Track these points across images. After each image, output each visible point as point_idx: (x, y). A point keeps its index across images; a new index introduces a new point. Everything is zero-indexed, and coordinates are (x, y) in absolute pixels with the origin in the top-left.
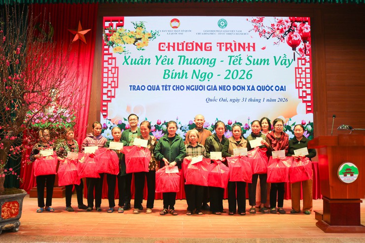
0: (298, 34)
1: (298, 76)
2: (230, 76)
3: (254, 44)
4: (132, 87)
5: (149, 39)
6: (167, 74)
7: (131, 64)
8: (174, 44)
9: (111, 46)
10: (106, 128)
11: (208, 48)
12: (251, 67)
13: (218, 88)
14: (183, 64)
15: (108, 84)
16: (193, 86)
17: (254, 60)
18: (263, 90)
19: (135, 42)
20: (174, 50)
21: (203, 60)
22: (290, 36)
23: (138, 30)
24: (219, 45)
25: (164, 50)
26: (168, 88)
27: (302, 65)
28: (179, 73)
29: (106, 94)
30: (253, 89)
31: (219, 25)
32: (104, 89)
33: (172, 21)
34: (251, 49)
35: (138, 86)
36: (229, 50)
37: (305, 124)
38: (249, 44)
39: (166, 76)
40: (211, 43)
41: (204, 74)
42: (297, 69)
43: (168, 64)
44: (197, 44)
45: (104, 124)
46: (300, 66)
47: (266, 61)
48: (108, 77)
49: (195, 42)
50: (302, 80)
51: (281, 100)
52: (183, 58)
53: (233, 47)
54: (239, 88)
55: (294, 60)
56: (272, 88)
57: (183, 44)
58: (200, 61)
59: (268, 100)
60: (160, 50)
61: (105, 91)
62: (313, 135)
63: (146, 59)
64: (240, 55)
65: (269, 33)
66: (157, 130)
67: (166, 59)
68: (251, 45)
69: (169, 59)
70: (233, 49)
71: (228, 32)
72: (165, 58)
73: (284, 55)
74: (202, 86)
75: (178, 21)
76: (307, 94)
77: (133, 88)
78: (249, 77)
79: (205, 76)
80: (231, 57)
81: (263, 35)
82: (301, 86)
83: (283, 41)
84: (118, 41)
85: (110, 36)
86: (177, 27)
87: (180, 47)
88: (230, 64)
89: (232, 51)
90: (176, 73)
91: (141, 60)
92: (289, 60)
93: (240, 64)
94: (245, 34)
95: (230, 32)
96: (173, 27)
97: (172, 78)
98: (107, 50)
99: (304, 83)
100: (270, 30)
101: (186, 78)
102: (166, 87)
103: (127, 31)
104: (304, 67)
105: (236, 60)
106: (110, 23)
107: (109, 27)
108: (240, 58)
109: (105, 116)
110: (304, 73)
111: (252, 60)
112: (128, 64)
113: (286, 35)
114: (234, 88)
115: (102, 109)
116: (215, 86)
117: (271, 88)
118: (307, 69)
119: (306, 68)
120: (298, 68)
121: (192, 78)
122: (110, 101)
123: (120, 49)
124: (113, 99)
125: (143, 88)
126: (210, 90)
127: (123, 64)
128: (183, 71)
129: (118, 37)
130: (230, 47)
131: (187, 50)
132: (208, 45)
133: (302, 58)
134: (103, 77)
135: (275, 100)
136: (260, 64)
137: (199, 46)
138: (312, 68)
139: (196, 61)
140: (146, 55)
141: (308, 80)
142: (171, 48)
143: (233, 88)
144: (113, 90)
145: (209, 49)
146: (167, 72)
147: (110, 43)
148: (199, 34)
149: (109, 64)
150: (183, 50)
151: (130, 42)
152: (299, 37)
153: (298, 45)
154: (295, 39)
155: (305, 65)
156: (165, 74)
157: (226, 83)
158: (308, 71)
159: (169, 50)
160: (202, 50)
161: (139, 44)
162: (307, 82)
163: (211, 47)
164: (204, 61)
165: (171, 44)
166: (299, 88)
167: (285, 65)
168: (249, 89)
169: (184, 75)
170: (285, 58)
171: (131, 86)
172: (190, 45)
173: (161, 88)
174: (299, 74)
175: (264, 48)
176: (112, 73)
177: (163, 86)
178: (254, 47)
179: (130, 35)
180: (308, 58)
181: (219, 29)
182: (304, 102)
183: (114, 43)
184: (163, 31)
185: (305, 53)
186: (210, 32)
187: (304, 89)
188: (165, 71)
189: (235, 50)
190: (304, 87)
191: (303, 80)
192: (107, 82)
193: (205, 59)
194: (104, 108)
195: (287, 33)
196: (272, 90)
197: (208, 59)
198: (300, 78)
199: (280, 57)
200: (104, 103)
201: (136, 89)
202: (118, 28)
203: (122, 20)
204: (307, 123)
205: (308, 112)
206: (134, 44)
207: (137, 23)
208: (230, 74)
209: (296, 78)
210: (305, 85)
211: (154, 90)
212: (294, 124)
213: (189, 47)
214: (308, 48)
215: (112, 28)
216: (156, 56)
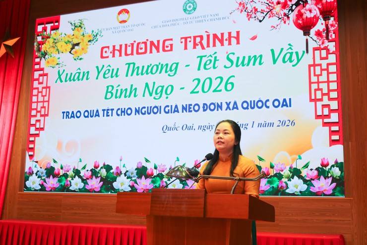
0: (313, 7)
1: (314, 79)
2: (199, 88)
3: (238, 33)
4: (65, 114)
5: (90, 43)
6: (110, 92)
7: (66, 81)
8: (121, 46)
9: (43, 59)
10: (31, 173)
11: (167, 47)
12: (233, 70)
13: (180, 109)
14: (132, 75)
15: (38, 112)
16: (144, 108)
17: (238, 58)
18: (252, 108)
19: (72, 49)
20: (120, 55)
21: (160, 66)
22: (299, 11)
23: (76, 32)
24: (183, 40)
25: (108, 57)
26: (110, 112)
27: (322, 59)
28: (126, 90)
29: (34, 125)
30: (235, 107)
31: (185, 10)
32: (32, 118)
33: (120, 13)
34: (234, 41)
35: (73, 112)
36: (199, 47)
37: (328, 165)
38: (230, 34)
39: (109, 95)
40: (171, 40)
41: (160, 88)
42: (312, 68)
43: (112, 77)
44: (152, 43)
45: (30, 168)
46: (318, 61)
47: (257, 59)
48: (37, 102)
49: (150, 40)
50: (322, 86)
51: (283, 123)
52: (132, 66)
53: (205, 42)
54: (212, 107)
55: (307, 52)
56: (268, 104)
57: (132, 45)
58: (155, 68)
59: (260, 125)
60: (102, 57)
61: (33, 121)
62: (344, 186)
63: (84, 72)
64: (216, 53)
65: (262, 12)
66: (94, 177)
67: (109, 70)
68: (234, 34)
69: (113, 70)
70: (205, 45)
71: (197, 19)
72: (109, 68)
73: (290, 45)
74: (157, 107)
75: (127, 12)
76: (331, 111)
77: (67, 115)
78: (229, 86)
79: (162, 91)
80: (201, 57)
81: (253, 16)
82: (319, 96)
83: (287, 22)
84: (52, 49)
85: (43, 44)
86: (125, 21)
87: (129, 51)
88: (199, 69)
89: (203, 48)
90: (122, 90)
91: (78, 74)
92: (297, 53)
93: (214, 68)
94: (224, 18)
95: (200, 19)
96: (121, 22)
97: (116, 97)
98: (39, 63)
99: (325, 91)
100: (264, 7)
101: (135, 96)
102: (107, 112)
103: (63, 35)
104: (324, 63)
105: (208, 62)
106: (43, 26)
107: (42, 32)
108: (216, 57)
109: (31, 157)
110: (325, 73)
111: (234, 59)
112: (61, 81)
113: (292, 11)
114: (206, 107)
115: (29, 147)
116: (176, 106)
117: (265, 104)
118: (330, 67)
119: (328, 65)
120: (314, 65)
121: (144, 96)
122: (38, 135)
123: (53, 61)
124: (41, 132)
125: (78, 114)
126: (168, 113)
127: (56, 82)
128: (132, 85)
129: (51, 45)
130: (201, 42)
131: (138, 53)
132: (167, 43)
133: (322, 47)
134: (32, 102)
135: (272, 125)
136: (248, 65)
137: (155, 46)
138: (340, 63)
139: (150, 68)
140: (84, 66)
141: (334, 86)
142: (117, 53)
143: (204, 107)
144: (42, 119)
145: (169, 48)
146: (110, 88)
147: (42, 54)
148: (155, 27)
149: (40, 83)
150: (132, 54)
151: (66, 50)
152: (316, 12)
153: (314, 25)
154: (309, 17)
155: (326, 58)
156: (107, 92)
157: (192, 100)
158: (333, 68)
159: (114, 56)
160: (158, 51)
161: (76, 52)
162: (331, 88)
163: (171, 45)
164: (160, 68)
165: (117, 47)
166: (316, 100)
167: (291, 61)
168: (228, 108)
169: (133, 91)
170: (290, 51)
171: (63, 113)
172: (143, 46)
173: (101, 113)
174: (315, 75)
175: (254, 38)
176: (42, 96)
177: (104, 110)
178: (238, 38)
179: (66, 41)
180: (332, 46)
181: (185, 15)
182: (325, 124)
183: (46, 54)
184: (107, 29)
185: (327, 38)
186: (171, 23)
187: (326, 101)
188: (108, 87)
189: (208, 46)
190: (325, 98)
191: (324, 87)
192: (36, 109)
193: (162, 65)
194: (31, 146)
195: (294, 7)
196: (268, 107)
197: (167, 65)
198: (318, 82)
199: (282, 49)
200: (32, 139)
201: (70, 116)
202: (52, 32)
203: (58, 21)
204: (332, 163)
205: (333, 142)
206: (70, 52)
207: (75, 22)
208: (200, 85)
209: (310, 83)
210: (328, 94)
211: (91, 117)
212: (306, 166)
213: (141, 49)
214: (332, 29)
215: (45, 33)
216: (97, 67)
